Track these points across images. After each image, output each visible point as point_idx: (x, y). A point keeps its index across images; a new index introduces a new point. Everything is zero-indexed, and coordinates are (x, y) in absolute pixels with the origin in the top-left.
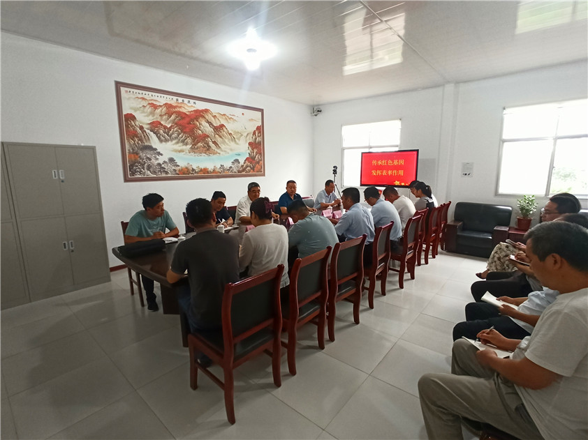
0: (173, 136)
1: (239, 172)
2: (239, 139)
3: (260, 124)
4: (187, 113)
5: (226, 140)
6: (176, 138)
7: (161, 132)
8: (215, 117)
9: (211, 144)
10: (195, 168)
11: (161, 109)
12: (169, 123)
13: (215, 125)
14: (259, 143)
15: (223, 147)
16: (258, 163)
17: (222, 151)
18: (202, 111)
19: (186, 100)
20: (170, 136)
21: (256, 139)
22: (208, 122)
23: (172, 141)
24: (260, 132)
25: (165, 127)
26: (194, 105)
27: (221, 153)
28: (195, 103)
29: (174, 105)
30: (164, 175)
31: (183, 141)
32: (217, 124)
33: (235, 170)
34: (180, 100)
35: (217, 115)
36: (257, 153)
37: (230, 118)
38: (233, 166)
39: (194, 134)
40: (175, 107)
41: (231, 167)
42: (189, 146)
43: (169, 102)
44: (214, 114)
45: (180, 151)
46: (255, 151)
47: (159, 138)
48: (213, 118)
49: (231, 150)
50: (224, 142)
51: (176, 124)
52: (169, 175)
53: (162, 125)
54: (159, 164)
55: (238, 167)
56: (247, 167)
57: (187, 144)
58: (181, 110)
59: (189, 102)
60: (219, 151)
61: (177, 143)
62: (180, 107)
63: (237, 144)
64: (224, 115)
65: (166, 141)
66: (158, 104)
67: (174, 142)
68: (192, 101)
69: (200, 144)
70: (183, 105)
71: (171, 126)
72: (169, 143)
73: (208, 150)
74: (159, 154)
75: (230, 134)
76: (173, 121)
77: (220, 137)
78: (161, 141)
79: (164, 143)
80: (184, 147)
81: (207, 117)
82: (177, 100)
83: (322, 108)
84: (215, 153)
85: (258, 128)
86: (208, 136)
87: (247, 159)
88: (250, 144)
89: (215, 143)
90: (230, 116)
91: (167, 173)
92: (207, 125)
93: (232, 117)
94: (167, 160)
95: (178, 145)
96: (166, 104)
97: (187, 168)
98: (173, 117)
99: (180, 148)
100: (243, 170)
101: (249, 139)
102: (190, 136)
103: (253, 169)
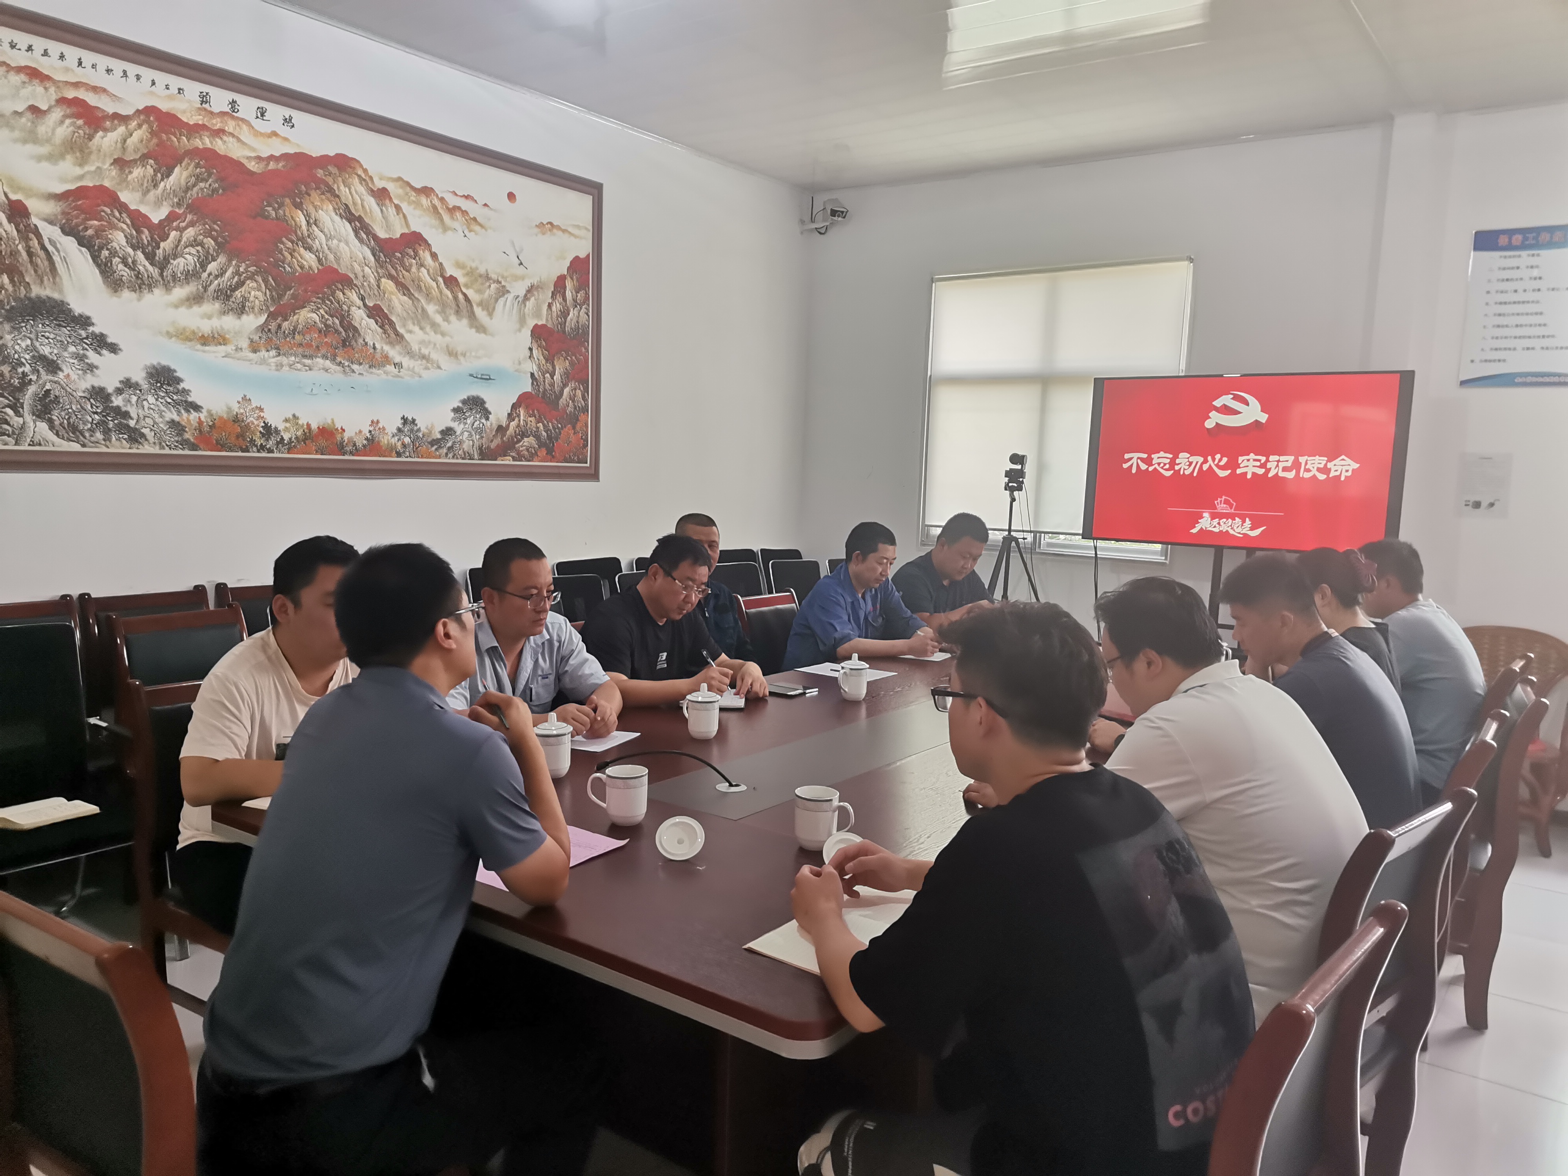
0: (180, 264)
1: (484, 453)
2: (489, 308)
3: (584, 248)
4: (252, 166)
5: (431, 309)
6: (190, 276)
7: (119, 239)
8: (381, 195)
9: (359, 316)
10: (276, 421)
11: (122, 129)
12: (158, 203)
13: (382, 234)
14: (580, 334)
15: (414, 336)
16: (573, 420)
17: (410, 353)
18: (324, 161)
19: (248, 105)
20: (162, 266)
21: (565, 313)
22: (350, 216)
23: (168, 288)
24: (582, 286)
25: (138, 220)
26: (284, 131)
27: (406, 362)
28: (288, 121)
29: (191, 118)
30: (119, 446)
31: (224, 295)
32: (388, 227)
33: (466, 446)
34: (220, 99)
35: (391, 187)
36: (567, 377)
37: (453, 210)
38: (458, 428)
39: (278, 263)
40: (196, 129)
41: (448, 432)
42: (252, 321)
43: (164, 106)
44: (379, 184)
45: (205, 340)
46: (560, 367)
47: (105, 269)
48: (371, 202)
49: (452, 353)
50: (421, 318)
51: (192, 208)
52: (147, 449)
53: (123, 207)
54: (99, 394)
55: (480, 431)
56: (523, 434)
57: (241, 310)
58: (221, 146)
59: (262, 113)
60: (394, 353)
61: (197, 299)
62: (219, 133)
63: (481, 329)
64: (426, 191)
65: (141, 284)
66: (110, 107)
67: (180, 292)
68: (276, 112)
69: (306, 315)
70: (230, 126)
71: (171, 217)
72: (157, 297)
73: (345, 343)
74: (101, 343)
75: (451, 282)
76: (182, 194)
77: (402, 287)
78: (114, 284)
79: (126, 294)
80: (229, 322)
81: (344, 191)
82: (204, 99)
83: (846, 200)
84: (377, 361)
85: (578, 266)
86: (347, 282)
87: (523, 400)
88: (538, 333)
89: (376, 313)
90: (452, 201)
91: (135, 436)
92: (346, 229)
93: (465, 205)
94: (139, 376)
95: (196, 309)
96: (150, 111)
97: (236, 419)
98: (180, 175)
99: (206, 327)
100: (505, 449)
101: (537, 314)
102: (263, 272)
103: (549, 446)
